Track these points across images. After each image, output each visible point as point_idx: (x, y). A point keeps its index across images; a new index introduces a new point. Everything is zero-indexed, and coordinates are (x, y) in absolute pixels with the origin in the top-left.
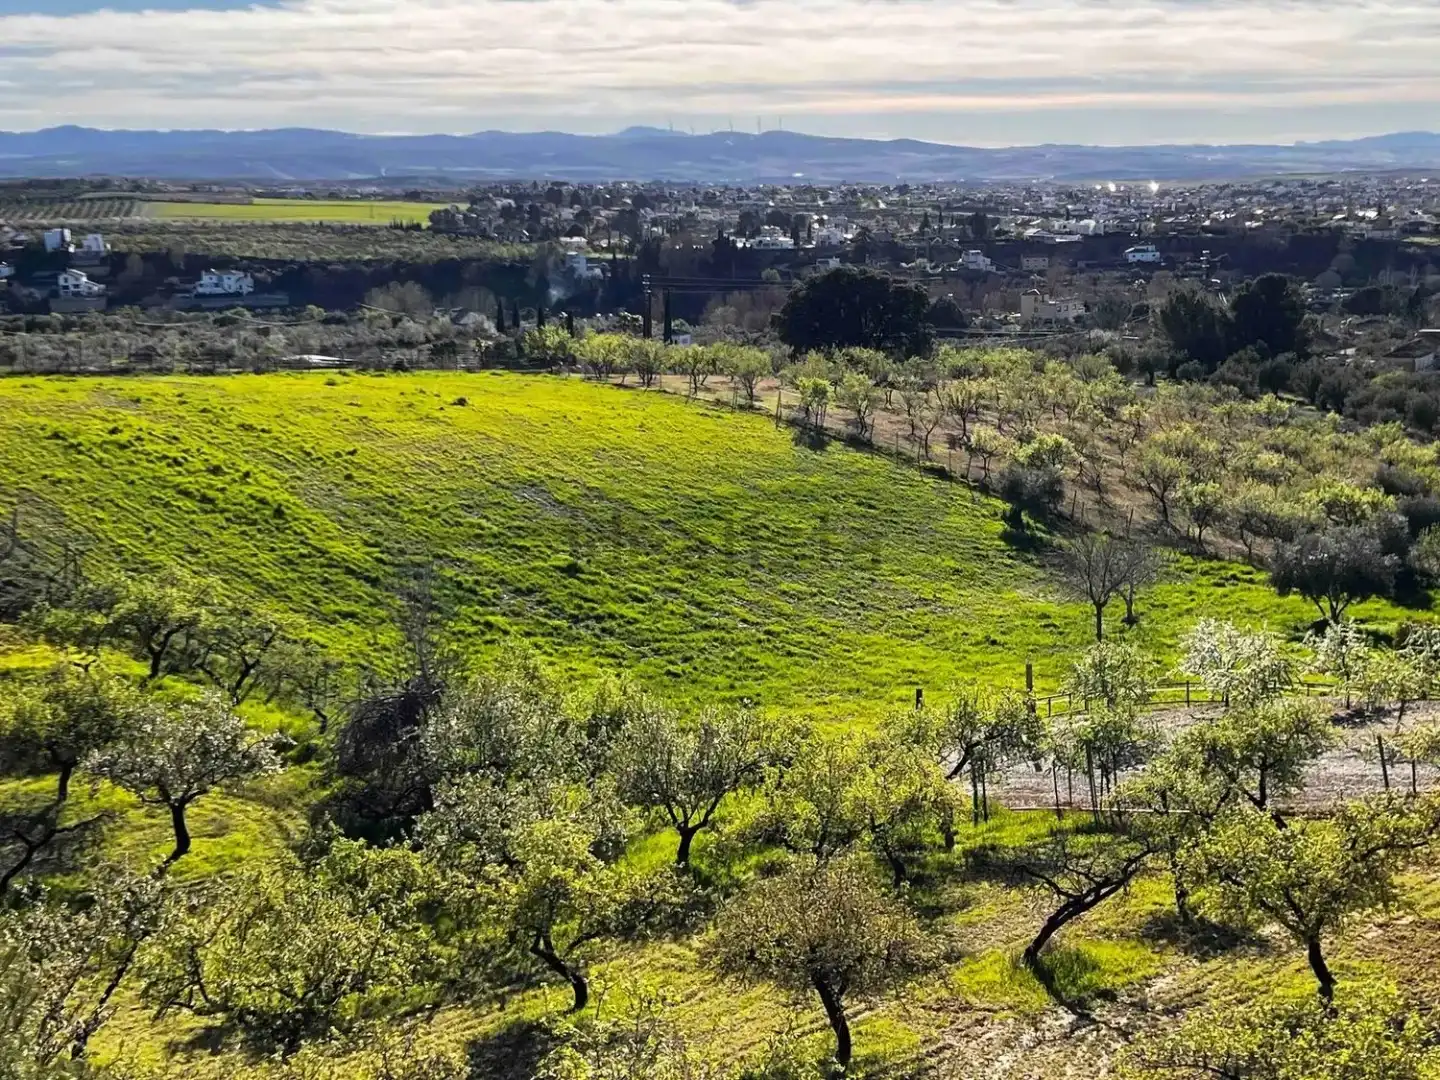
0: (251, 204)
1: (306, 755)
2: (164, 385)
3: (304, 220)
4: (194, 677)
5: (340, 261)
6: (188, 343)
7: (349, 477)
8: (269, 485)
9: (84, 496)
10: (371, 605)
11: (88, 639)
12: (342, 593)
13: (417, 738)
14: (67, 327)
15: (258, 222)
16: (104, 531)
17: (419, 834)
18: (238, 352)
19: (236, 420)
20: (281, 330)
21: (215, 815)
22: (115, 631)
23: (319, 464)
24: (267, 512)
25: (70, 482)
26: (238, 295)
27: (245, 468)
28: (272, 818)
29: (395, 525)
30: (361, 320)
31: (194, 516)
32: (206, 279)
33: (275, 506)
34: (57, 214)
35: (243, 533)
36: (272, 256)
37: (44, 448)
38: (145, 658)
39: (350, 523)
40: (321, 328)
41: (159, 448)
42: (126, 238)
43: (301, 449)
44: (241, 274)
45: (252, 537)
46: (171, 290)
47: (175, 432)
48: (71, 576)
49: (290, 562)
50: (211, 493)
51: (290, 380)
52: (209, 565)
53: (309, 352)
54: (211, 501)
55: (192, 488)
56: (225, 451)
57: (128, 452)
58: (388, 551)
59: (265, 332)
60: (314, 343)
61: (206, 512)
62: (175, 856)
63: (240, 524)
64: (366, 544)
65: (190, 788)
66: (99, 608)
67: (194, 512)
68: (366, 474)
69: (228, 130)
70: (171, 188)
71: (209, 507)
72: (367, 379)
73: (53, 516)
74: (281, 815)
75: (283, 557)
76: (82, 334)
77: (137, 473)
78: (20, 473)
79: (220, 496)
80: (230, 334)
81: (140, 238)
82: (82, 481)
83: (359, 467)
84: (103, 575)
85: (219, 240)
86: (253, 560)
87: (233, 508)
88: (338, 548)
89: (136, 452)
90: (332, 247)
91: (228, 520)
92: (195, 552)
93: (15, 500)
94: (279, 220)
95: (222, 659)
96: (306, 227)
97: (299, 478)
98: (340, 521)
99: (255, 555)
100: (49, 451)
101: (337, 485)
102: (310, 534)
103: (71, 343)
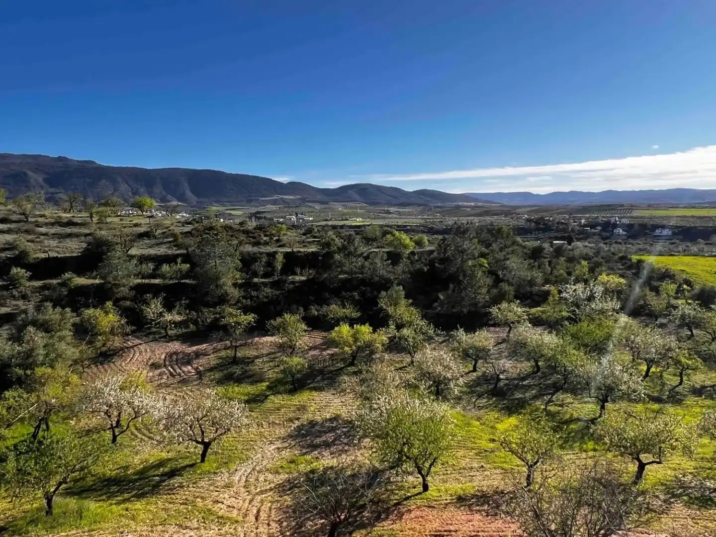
3: (686, 214)
15: (672, 215)
26: (667, 235)
32: (657, 231)
34: (613, 213)
36: (678, 225)
42: (633, 220)
44: (668, 230)
46: (647, 234)
70: (642, 206)
81: (637, 220)
85: (661, 220)
90: (698, 222)
94: (678, 215)
96: (687, 217)
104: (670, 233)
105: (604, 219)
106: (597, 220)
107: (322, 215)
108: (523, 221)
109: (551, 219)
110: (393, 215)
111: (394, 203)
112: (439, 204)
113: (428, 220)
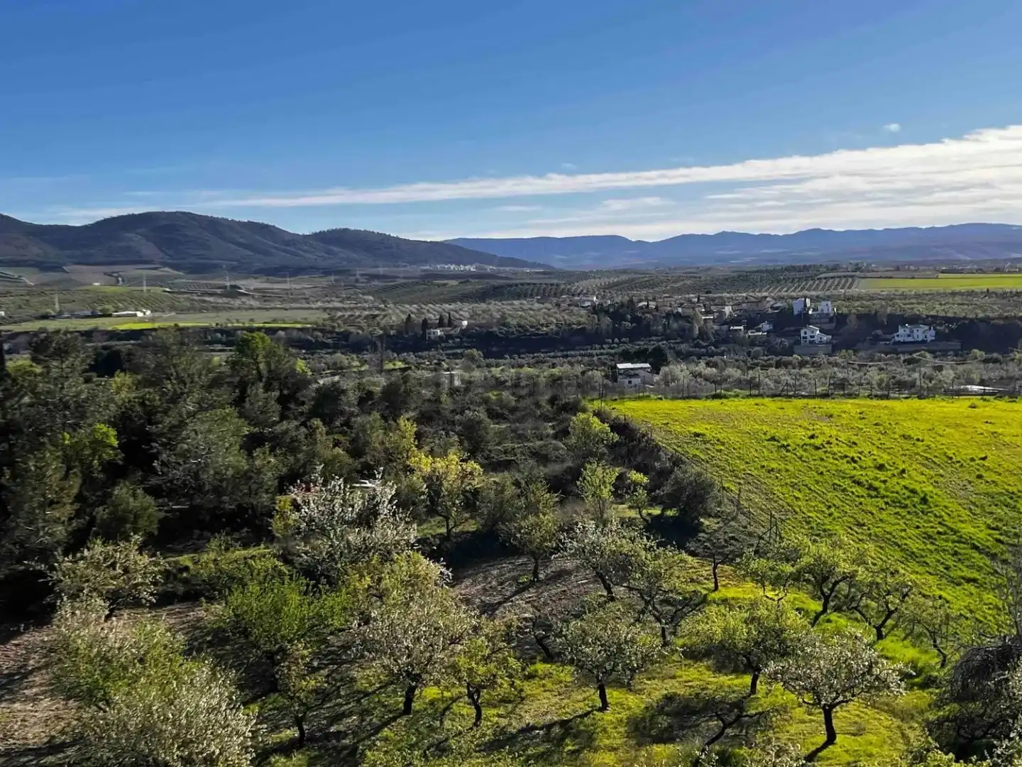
0: (937, 278)
1: (928, 683)
2: (850, 406)
3: (976, 288)
4: (853, 616)
5: (1000, 317)
6: (883, 376)
7: (980, 477)
8: (919, 480)
9: (788, 481)
10: (989, 573)
11: (779, 581)
12: (967, 563)
13: (1007, 680)
14: (802, 364)
15: (942, 291)
16: (800, 507)
17: (999, 756)
18: (918, 383)
19: (899, 431)
20: (952, 368)
21: (857, 719)
22: (797, 578)
23: (958, 465)
24: (916, 500)
25: (779, 471)
26: (923, 342)
27: (902, 467)
28: (899, 727)
29: (1015, 514)
30: (1013, 360)
31: (862, 499)
32: (901, 331)
33: (922, 495)
34: (803, 289)
35: (897, 513)
36: (950, 315)
37: (764, 447)
38: (820, 599)
39: (978, 511)
40: (982, 366)
41: (842, 450)
42: (847, 304)
43: (945, 453)
44: (927, 328)
45: (903, 517)
46: (876, 339)
47: (854, 439)
48: (773, 536)
49: (930, 537)
50: (876, 484)
51: (944, 404)
52: (870, 535)
53: (973, 384)
54: (876, 489)
55: (863, 479)
56: (889, 454)
57: (820, 452)
58: (1006, 533)
59: (940, 369)
60: (976, 376)
61: (872, 497)
62: (825, 746)
63: (895, 507)
64: (989, 527)
65: (837, 698)
66: (788, 561)
67: (863, 496)
68: (993, 475)
69: (924, 227)
70: (881, 269)
71: (873, 493)
72: (1001, 404)
73: (766, 494)
74: (905, 726)
75: (925, 533)
76: (812, 369)
77: (826, 467)
78: (747, 463)
79: (883, 486)
80: (914, 370)
81: (857, 304)
82: (787, 470)
83: (988, 469)
84: (796, 537)
85: (912, 304)
86: (903, 534)
87: (891, 495)
88: (967, 529)
89: (825, 452)
90: (995, 307)
91: (887, 503)
92: (860, 525)
93: (742, 481)
94: (957, 289)
95: (874, 604)
96: (977, 293)
97: (942, 476)
98: (970, 509)
99: (905, 530)
100: (768, 450)
101: (970, 482)
102: (946, 518)
103: (804, 375)
104: (931, 335)
105: (779, 304)
106: (761, 307)
107: (35, 300)
108: (583, 312)
109: (652, 305)
110: (244, 299)
111: (258, 265)
112: (381, 270)
113: (340, 314)
